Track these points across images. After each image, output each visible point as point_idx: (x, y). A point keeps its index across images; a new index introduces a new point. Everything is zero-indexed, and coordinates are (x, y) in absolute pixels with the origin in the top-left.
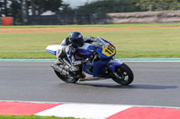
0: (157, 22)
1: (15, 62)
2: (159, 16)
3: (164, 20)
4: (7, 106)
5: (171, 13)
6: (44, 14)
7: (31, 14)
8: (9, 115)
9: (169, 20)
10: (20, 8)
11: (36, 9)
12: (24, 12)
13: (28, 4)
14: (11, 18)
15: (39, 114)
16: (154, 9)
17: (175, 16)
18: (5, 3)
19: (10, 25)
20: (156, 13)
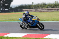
0: (35, 11)
2: (36, 10)
3: (37, 11)
5: (39, 9)
6: (5, 10)
7: (2, 10)
9: (38, 11)
11: (3, 8)
13: (1, 7)
16: (34, 8)
17: (40, 10)
20: (35, 9)
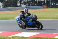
1: (48, 20)
4: (45, 34)
7: (52, 4)
8: (46, 37)
10: (49, 3)
11: (54, 3)
12: (50, 4)
13: (52, 1)
14: (46, 6)
15: (55, 37)
18: (45, 1)
19: (46, 8)
